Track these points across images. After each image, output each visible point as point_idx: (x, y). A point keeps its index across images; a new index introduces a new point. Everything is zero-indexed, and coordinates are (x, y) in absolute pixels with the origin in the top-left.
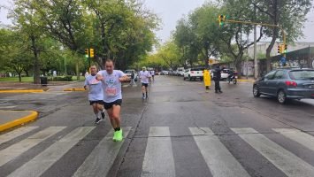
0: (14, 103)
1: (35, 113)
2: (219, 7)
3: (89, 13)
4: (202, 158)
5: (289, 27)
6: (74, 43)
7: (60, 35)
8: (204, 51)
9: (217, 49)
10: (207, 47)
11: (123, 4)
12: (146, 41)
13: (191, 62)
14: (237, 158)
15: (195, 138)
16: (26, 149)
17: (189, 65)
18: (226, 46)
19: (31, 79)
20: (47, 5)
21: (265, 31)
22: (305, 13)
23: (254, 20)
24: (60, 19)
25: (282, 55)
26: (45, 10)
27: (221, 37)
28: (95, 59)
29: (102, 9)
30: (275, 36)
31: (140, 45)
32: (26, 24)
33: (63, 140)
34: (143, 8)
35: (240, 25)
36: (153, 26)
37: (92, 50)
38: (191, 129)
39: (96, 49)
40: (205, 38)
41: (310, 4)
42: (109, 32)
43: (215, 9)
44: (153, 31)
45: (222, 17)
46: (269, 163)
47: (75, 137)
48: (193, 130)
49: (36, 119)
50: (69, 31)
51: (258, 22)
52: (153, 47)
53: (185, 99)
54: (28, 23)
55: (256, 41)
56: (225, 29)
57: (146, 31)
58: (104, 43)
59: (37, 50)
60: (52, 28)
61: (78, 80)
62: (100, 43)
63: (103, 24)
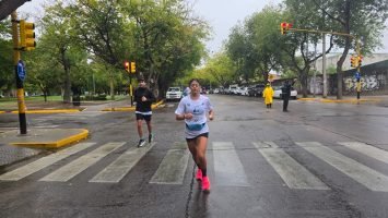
2: (281, 13)
5: (365, 35)
6: (112, 56)
7: (95, 46)
8: (262, 65)
9: (279, 62)
10: (266, 60)
11: (169, 11)
12: (193, 53)
13: (246, 78)
15: (260, 151)
17: (245, 82)
18: (290, 58)
20: (81, 13)
21: (336, 41)
22: (384, 20)
23: (322, 27)
24: (97, 29)
25: (356, 69)
26: (79, 18)
27: (284, 47)
28: (137, 73)
29: (144, 16)
30: (348, 46)
31: (186, 58)
32: (56, 35)
34: (191, 15)
35: (305, 33)
36: (202, 36)
38: (254, 144)
39: (138, 62)
40: (265, 49)
42: (152, 43)
43: (276, 15)
44: (202, 41)
45: (284, 25)
50: (107, 42)
51: (328, 30)
52: (202, 60)
53: (243, 117)
54: (58, 32)
55: (325, 52)
56: (289, 38)
57: (194, 41)
58: (147, 56)
59: (67, 64)
60: (86, 38)
61: (113, 99)
62: (142, 56)
63: (145, 34)
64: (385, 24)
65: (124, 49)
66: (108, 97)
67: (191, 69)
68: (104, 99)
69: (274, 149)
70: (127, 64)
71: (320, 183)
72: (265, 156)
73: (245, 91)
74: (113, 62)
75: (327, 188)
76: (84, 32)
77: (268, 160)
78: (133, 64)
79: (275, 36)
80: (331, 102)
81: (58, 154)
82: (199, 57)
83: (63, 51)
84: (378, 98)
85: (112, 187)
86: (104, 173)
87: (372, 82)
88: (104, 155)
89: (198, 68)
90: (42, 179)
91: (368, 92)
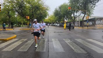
1: (16, 36)
3: (28, 5)
5: (89, 11)
6: (23, 14)
7: (18, 12)
8: (63, 18)
9: (67, 17)
10: (64, 17)
11: (39, 3)
17: (58, 22)
18: (70, 17)
20: (14, 2)
21: (82, 13)
23: (79, 9)
24: (19, 7)
25: (87, 20)
27: (69, 14)
28: (30, 19)
29: (32, 4)
30: (85, 14)
31: (43, 15)
32: (7, 8)
33: (29, 42)
34: (44, 4)
35: (74, 10)
36: (47, 10)
39: (30, 16)
40: (64, 14)
41: (95, 5)
42: (34, 11)
43: (67, 5)
44: (47, 11)
45: (69, 8)
46: (85, 46)
47: (32, 41)
53: (59, 32)
55: (79, 15)
56: (70, 11)
57: (45, 11)
58: (33, 15)
59: (10, 16)
60: (15, 9)
61: (22, 26)
62: (31, 15)
63: (32, 9)
64: (94, 8)
65: (26, 13)
66: (21, 26)
67: (44, 19)
68: (20, 26)
69: (69, 41)
70: (27, 17)
71: (84, 51)
72: (67, 43)
73: (58, 25)
74: (23, 16)
75: (86, 52)
76: (15, 8)
77: (68, 44)
78: (29, 17)
79: (66, 11)
80: (81, 28)
81: (7, 42)
82: (46, 15)
83: (8, 13)
84: (92, 27)
85: (25, 52)
86: (22, 48)
87: (91, 23)
88: (21, 43)
89: (46, 18)
90: (3, 50)
91: (90, 26)
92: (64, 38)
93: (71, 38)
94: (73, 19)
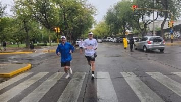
0: (16, 59)
1: (30, 65)
3: (56, 7)
4: (132, 90)
5: (174, 11)
6: (48, 24)
7: (40, 20)
8: (123, 27)
9: (131, 25)
10: (124, 25)
11: (75, 1)
12: (89, 22)
14: (154, 91)
15: (125, 78)
16: (28, 86)
17: (114, 35)
18: (136, 23)
19: (24, 45)
20: (32, 3)
21: (159, 14)
23: (153, 7)
24: (40, 11)
25: (171, 28)
26: (31, 6)
27: (133, 18)
28: (60, 32)
29: (64, 4)
30: (165, 16)
31: (85, 24)
32: (21, 14)
33: (48, 80)
34: (87, 3)
35: (144, 11)
36: (93, 13)
37: (58, 28)
38: (122, 73)
39: (61, 27)
40: (124, 19)
42: (68, 17)
43: (129, 2)
44: (93, 16)
45: (134, 6)
46: (174, 93)
47: (55, 79)
48: (123, 74)
49: (31, 68)
50: (45, 17)
51: (156, 9)
52: (93, 26)
53: (114, 55)
54: (22, 13)
55: (155, 20)
56: (136, 13)
57: (89, 16)
58: (65, 24)
60: (35, 16)
61: (50, 45)
62: (63, 24)
63: (64, 13)
65: (54, 21)
67: (88, 30)
68: (46, 45)
69: (134, 78)
70: (56, 28)
73: (115, 40)
74: (49, 28)
76: (34, 13)
79: (129, 12)
82: (91, 24)
87: (178, 34)
89: (91, 29)
91: (176, 39)
92: (123, 71)
93: (137, 70)
94: (142, 27)
